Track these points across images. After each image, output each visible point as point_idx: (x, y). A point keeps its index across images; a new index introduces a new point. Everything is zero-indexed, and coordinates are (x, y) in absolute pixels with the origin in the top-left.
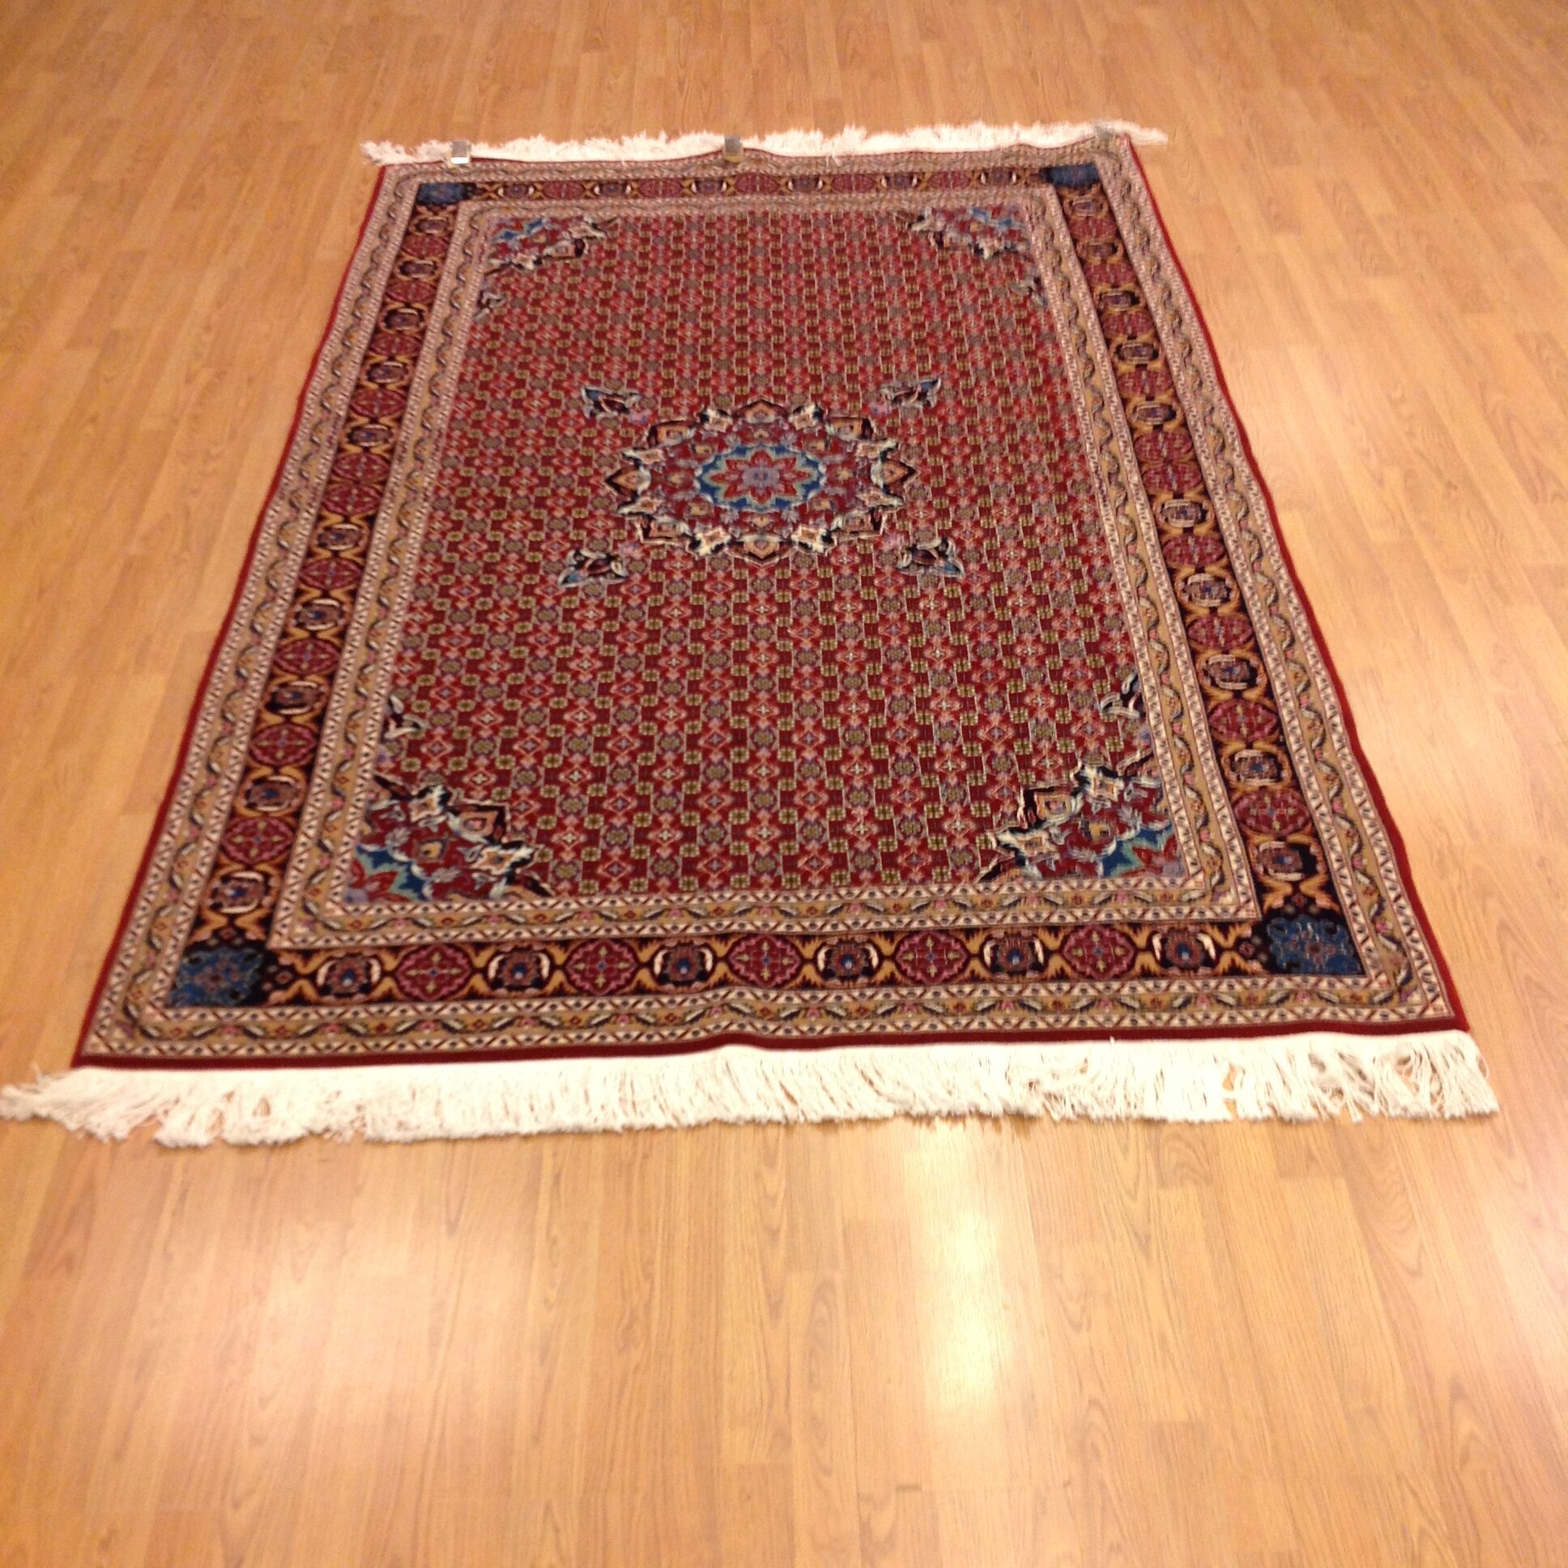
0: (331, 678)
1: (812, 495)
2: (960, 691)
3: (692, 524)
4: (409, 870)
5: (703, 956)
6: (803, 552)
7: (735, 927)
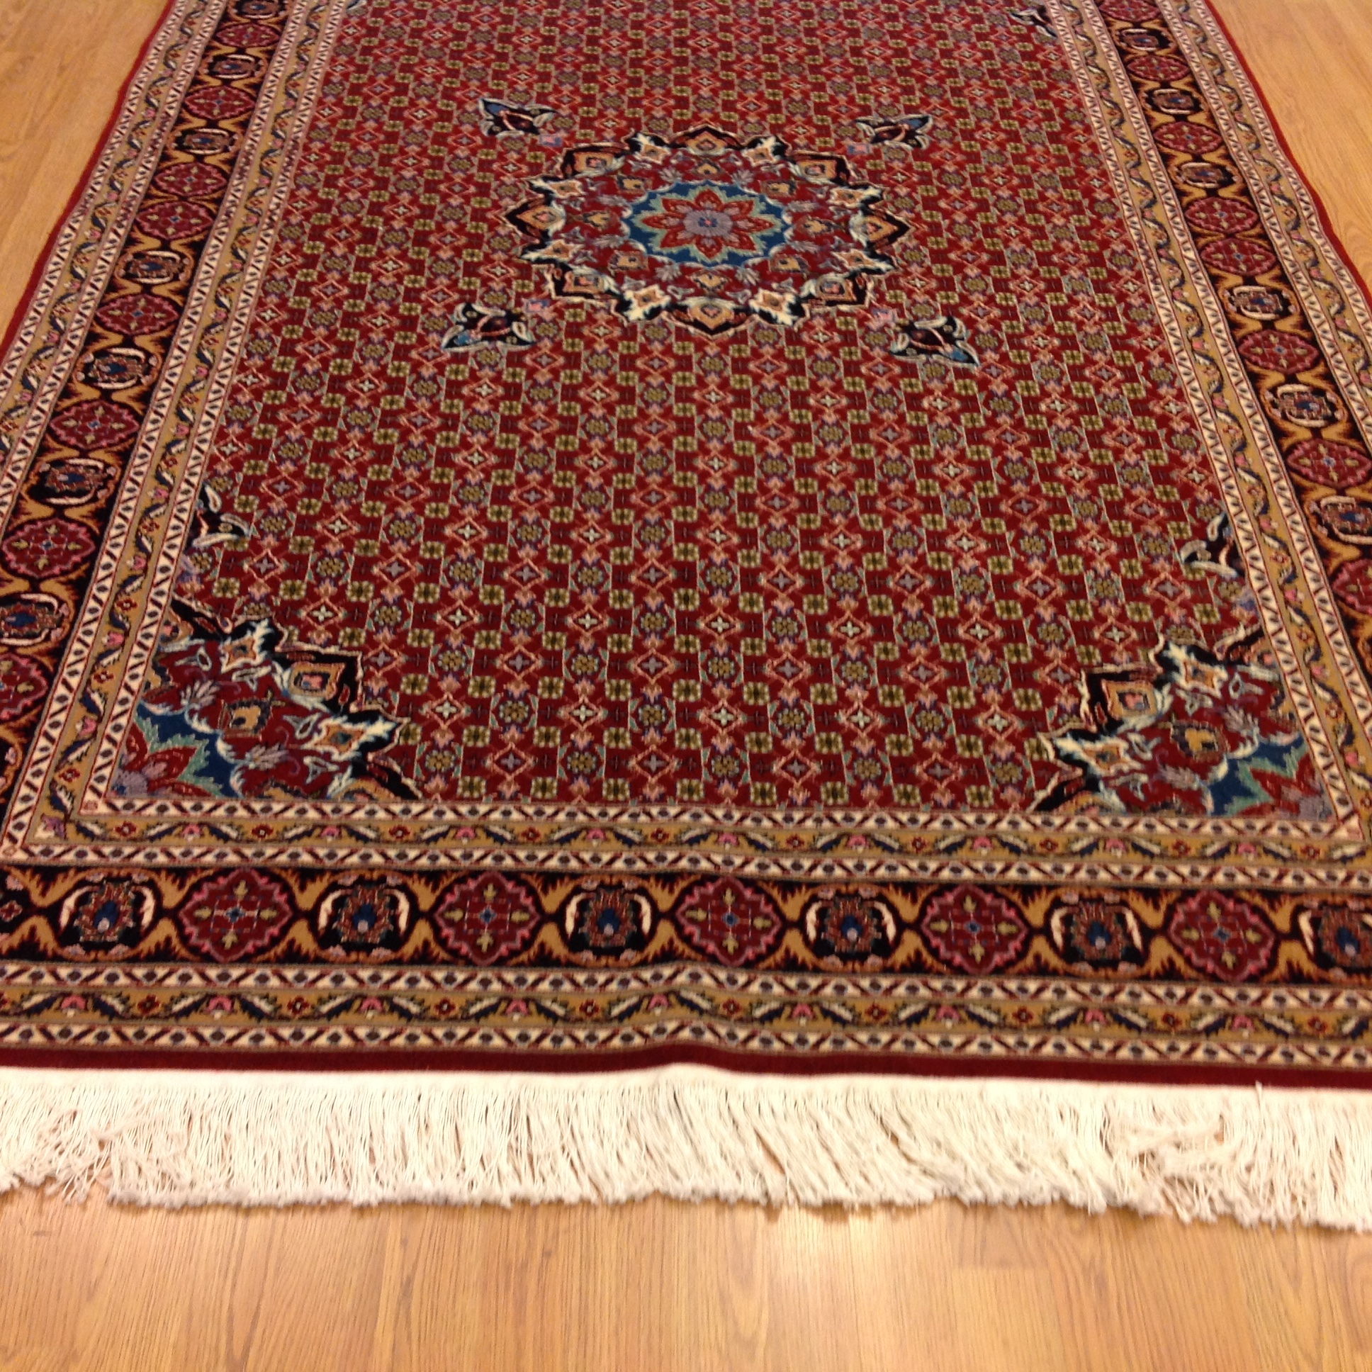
0: (124, 457)
1: (774, 250)
2: (985, 525)
3: (619, 279)
4: (212, 747)
5: (637, 907)
6: (765, 323)
7: (684, 863)
